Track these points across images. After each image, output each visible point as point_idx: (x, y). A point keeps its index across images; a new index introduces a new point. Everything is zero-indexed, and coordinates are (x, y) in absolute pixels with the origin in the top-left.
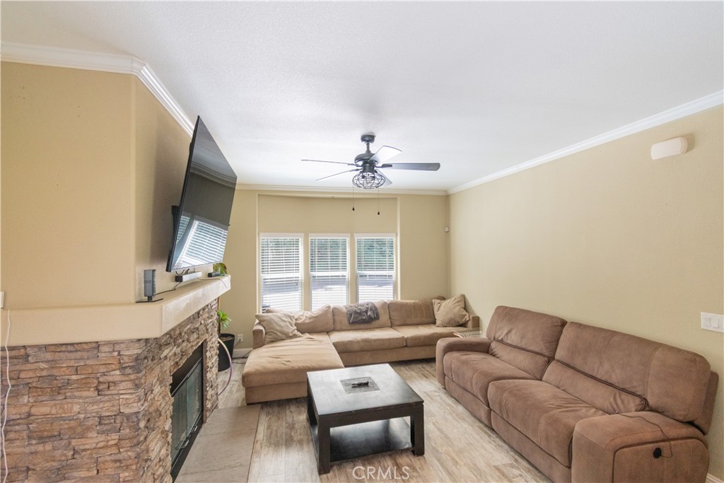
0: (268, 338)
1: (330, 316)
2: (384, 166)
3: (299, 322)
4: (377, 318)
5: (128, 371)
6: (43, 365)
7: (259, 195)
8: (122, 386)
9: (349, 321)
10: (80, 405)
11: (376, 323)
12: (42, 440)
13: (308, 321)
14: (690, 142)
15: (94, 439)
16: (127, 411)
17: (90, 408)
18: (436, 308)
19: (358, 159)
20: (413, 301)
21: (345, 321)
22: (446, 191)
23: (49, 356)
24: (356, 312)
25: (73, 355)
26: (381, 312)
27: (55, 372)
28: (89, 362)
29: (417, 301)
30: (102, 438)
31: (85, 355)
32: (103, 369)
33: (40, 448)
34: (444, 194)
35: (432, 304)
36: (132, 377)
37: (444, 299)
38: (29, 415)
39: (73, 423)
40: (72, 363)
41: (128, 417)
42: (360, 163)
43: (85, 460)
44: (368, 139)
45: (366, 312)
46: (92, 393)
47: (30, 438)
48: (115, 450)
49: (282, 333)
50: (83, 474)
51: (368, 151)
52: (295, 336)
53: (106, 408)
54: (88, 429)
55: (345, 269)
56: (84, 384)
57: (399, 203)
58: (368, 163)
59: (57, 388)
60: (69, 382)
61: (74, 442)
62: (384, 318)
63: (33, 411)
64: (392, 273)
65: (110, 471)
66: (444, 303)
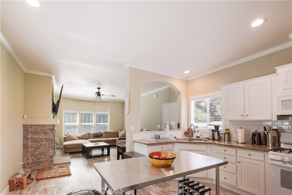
0: (69, 139)
1: (87, 135)
2: (102, 95)
3: (78, 136)
4: (102, 135)
5: (51, 131)
6: (34, 129)
7: (64, 98)
8: (50, 133)
9: (93, 136)
10: (42, 136)
11: (102, 137)
12: (34, 142)
13: (80, 136)
14: (157, 95)
15: (44, 143)
16: (50, 138)
17: (44, 137)
18: (119, 133)
19: (96, 93)
20: (113, 131)
21: (92, 136)
22: (123, 101)
23: (36, 127)
24: (95, 134)
25: (40, 127)
26: (103, 134)
27: (37, 130)
28: (43, 129)
29: (114, 131)
30: (46, 142)
31: (43, 127)
32: (46, 130)
33: (34, 143)
34: (123, 102)
35: (118, 132)
36: (52, 132)
37: (122, 131)
38: (32, 137)
39: (40, 139)
40: (40, 129)
41: (51, 139)
42: (97, 94)
43: (43, 146)
44: (99, 88)
45: (99, 134)
46: (44, 134)
47: (32, 141)
48: (48, 145)
49: (73, 138)
50: (42, 148)
51: (99, 91)
52: (77, 139)
53: (46, 137)
54: (43, 141)
55: (92, 122)
56: (42, 133)
57: (109, 103)
58: (99, 94)
59: (37, 133)
60: (39, 132)
61: (40, 143)
62: (104, 135)
63: (33, 137)
64: (107, 124)
65: (47, 148)
66: (121, 132)
